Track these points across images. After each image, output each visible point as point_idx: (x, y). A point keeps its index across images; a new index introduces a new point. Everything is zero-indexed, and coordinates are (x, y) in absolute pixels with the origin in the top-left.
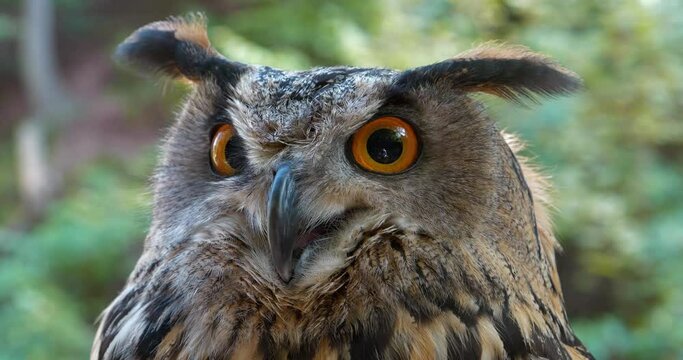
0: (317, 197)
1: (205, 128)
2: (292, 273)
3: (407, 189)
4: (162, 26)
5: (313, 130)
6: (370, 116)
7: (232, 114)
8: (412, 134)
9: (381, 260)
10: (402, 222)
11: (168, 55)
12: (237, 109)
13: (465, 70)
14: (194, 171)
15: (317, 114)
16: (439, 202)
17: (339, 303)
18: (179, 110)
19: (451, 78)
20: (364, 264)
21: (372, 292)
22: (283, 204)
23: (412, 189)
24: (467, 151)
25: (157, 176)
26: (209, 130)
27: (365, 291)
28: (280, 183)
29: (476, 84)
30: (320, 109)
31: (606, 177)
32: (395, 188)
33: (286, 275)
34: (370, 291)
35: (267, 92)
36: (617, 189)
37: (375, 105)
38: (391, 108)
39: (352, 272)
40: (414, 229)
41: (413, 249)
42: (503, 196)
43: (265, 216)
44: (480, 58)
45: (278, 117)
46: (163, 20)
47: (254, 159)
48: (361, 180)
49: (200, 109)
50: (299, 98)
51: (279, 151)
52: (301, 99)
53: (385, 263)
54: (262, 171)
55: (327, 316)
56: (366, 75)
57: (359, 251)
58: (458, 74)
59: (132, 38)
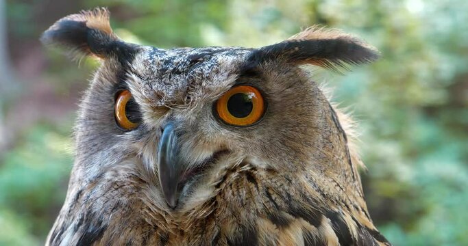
0: (193, 148)
1: (111, 93)
2: (177, 202)
3: (257, 137)
4: (76, 18)
5: (189, 98)
6: (230, 86)
7: (129, 85)
8: (260, 97)
9: (240, 190)
10: (255, 161)
11: (82, 38)
12: (134, 81)
13: (297, 49)
14: (104, 124)
15: (192, 85)
16: (281, 145)
17: (210, 224)
18: (91, 78)
19: (286, 55)
20: (229, 194)
21: (235, 214)
22: (169, 155)
23: (260, 137)
24: (300, 109)
25: (77, 126)
26: (114, 94)
27: (230, 214)
28: (166, 138)
29: (305, 59)
30: (194, 81)
31: (388, 129)
32: (250, 137)
33: (173, 204)
34: (234, 214)
35: (155, 68)
36: (396, 137)
37: (233, 78)
38: (245, 79)
39: (220, 200)
40: (264, 166)
41: (264, 181)
42: (326, 139)
43: (157, 161)
44: (307, 39)
45: (164, 88)
46: (77, 13)
47: (147, 119)
48: (224, 132)
49: (106, 78)
50: (179, 73)
51: (165, 113)
52: (180, 73)
53: (244, 193)
54: (153, 128)
55: (202, 234)
56: (227, 54)
57: (224, 185)
58: (292, 52)
59: (55, 27)
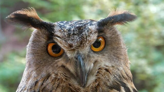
13: (113, 19)
15: (83, 39)
19: (110, 22)
29: (116, 23)
31: (142, 55)
36: (145, 57)
40: (111, 66)
41: (112, 71)
45: (73, 42)
52: (76, 34)
